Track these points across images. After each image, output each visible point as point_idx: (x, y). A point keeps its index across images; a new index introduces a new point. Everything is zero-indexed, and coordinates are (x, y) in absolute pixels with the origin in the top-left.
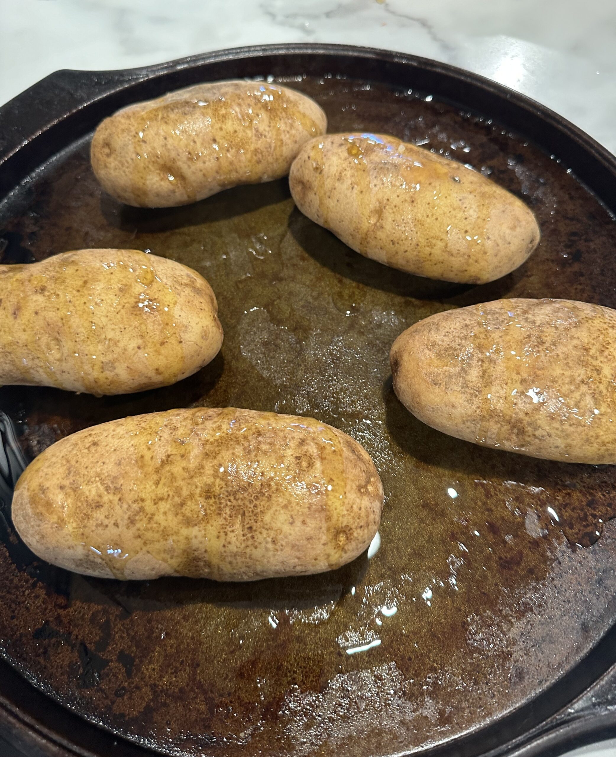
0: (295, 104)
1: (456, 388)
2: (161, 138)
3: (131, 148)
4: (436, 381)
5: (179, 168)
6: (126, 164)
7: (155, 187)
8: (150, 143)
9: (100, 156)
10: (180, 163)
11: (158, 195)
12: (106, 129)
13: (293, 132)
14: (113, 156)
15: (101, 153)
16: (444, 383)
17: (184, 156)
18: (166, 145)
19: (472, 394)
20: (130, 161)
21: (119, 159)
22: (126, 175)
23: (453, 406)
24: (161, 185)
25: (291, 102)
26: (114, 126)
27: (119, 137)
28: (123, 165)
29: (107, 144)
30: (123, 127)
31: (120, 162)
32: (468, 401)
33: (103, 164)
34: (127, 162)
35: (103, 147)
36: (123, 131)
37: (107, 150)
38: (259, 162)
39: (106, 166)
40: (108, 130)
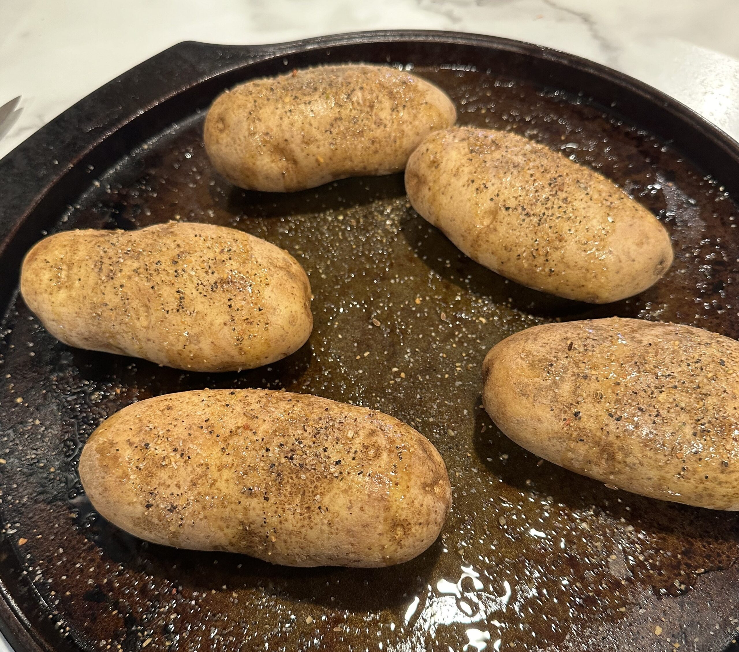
0: (423, 94)
1: (544, 401)
2: (277, 117)
3: (245, 124)
4: (525, 392)
5: (292, 151)
6: (238, 141)
7: (265, 168)
8: (265, 122)
9: (213, 130)
10: (293, 146)
11: (267, 177)
12: (223, 104)
13: (417, 123)
14: (227, 132)
15: (215, 128)
16: (533, 395)
17: (298, 139)
18: (281, 125)
19: (561, 410)
20: (242, 138)
21: (232, 135)
22: (237, 153)
23: (539, 420)
24: (271, 167)
25: (419, 92)
26: (231, 101)
27: (234, 113)
28: (235, 142)
29: (222, 119)
30: (240, 102)
31: (233, 138)
32: (555, 416)
33: (215, 140)
34: (239, 139)
35: (217, 122)
36: (239, 107)
37: (221, 126)
38: (376, 152)
39: (218, 142)
40: (225, 106)
